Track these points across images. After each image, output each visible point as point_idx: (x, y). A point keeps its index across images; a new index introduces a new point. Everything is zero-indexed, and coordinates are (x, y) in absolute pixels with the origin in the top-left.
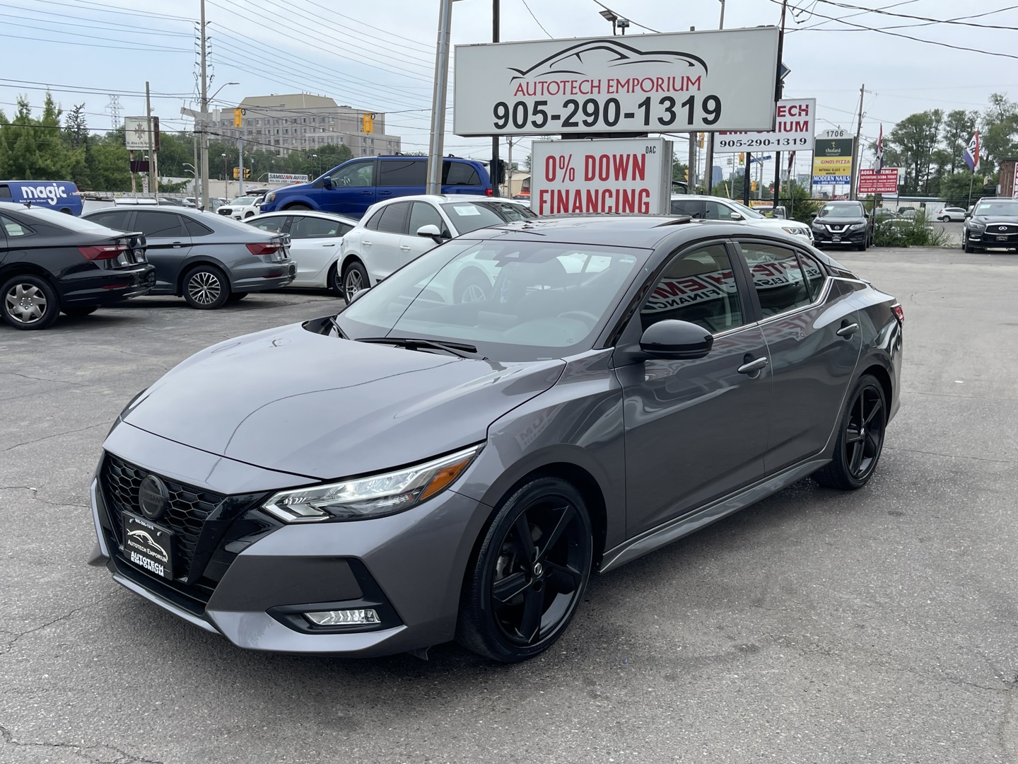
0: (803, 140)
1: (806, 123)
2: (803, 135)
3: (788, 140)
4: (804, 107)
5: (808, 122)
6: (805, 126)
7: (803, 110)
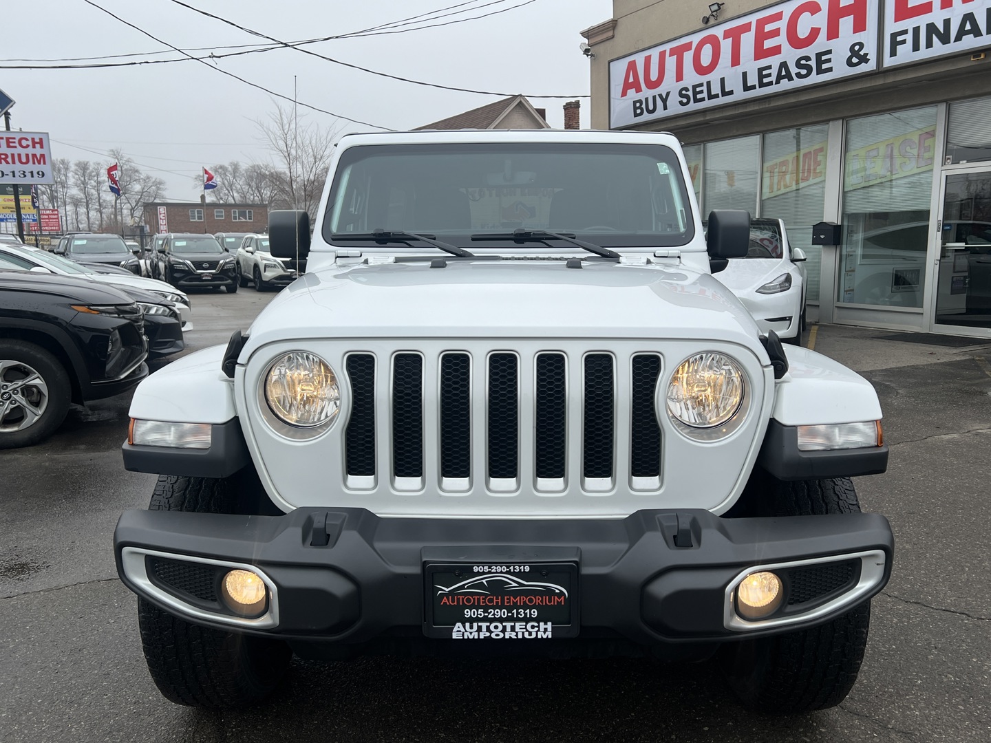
0: (41, 173)
1: (43, 156)
2: (41, 167)
3: (24, 172)
4: (37, 140)
5: (44, 155)
6: (42, 159)
7: (37, 143)
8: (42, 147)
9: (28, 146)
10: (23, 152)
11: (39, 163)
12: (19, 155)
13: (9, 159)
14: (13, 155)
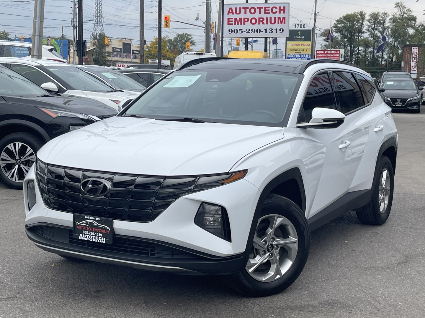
0: (281, 30)
2: (282, 26)
3: (272, 29)
4: (282, 8)
5: (285, 18)
6: (283, 21)
7: (282, 10)
8: (284, 12)
9: (276, 12)
10: (273, 16)
11: (281, 23)
12: (271, 18)
13: (265, 22)
14: (267, 18)
